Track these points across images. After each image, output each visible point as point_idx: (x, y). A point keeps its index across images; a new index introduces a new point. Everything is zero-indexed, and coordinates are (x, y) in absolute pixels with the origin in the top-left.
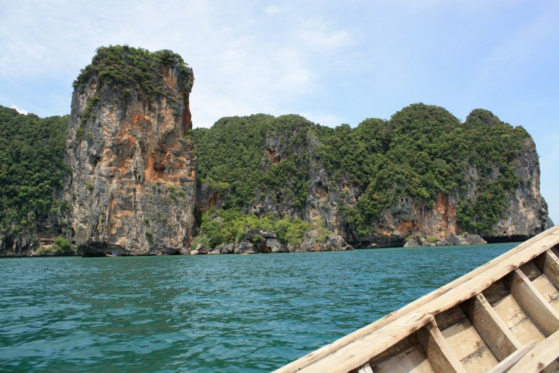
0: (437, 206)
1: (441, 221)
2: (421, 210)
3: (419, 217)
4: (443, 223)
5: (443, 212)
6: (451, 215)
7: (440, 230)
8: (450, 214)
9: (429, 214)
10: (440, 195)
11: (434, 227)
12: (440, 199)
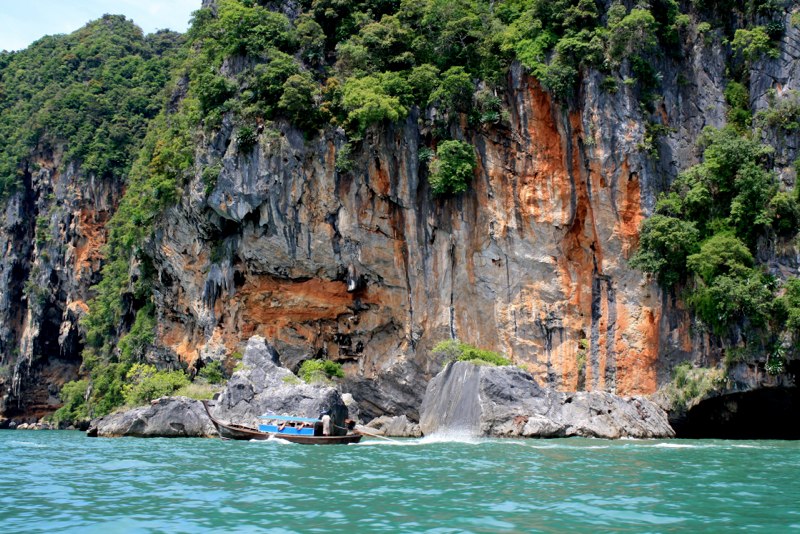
0: (513, 177)
1: (547, 271)
2: (395, 207)
3: (388, 248)
4: (569, 285)
5: (561, 216)
6: (618, 228)
7: (547, 333)
8: (605, 223)
9: (461, 231)
10: (527, 103)
11: (503, 310)
12: (535, 130)
